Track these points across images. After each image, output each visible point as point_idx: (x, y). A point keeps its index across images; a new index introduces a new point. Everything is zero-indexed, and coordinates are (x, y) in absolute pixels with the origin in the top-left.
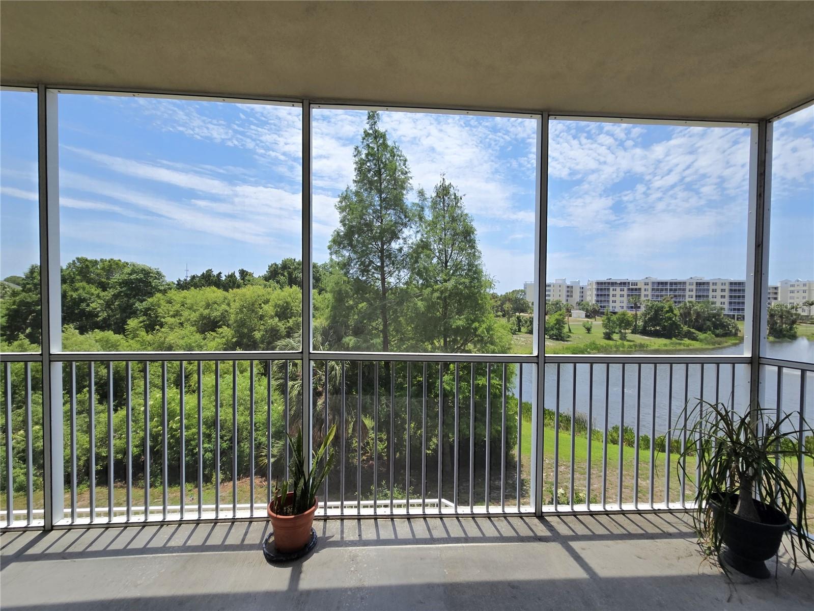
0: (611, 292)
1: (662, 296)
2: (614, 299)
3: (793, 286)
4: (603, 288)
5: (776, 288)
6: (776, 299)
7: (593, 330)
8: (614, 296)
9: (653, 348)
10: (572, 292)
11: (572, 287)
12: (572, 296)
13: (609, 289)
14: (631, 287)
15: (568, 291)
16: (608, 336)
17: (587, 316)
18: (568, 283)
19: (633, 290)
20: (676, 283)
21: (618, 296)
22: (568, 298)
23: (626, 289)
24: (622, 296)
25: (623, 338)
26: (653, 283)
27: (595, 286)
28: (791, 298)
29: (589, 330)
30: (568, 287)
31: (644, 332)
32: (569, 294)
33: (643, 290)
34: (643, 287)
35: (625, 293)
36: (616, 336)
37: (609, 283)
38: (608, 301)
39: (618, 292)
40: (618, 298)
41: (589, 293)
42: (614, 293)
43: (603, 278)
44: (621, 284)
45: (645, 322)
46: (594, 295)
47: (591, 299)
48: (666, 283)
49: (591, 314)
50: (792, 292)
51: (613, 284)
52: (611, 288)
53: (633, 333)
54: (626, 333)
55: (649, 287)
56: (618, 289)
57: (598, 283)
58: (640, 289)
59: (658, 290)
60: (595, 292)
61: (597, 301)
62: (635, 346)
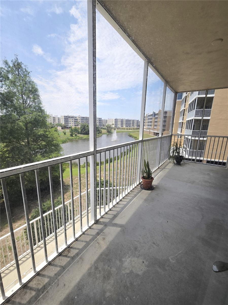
0: (69, 120)
1: (83, 122)
2: (70, 122)
3: (110, 120)
4: (67, 118)
5: (107, 120)
6: (107, 123)
7: (66, 133)
8: (70, 121)
9: (84, 138)
10: (55, 119)
11: (55, 117)
12: (55, 121)
13: (68, 119)
14: (75, 118)
15: (53, 119)
16: (72, 135)
17: (62, 129)
18: (53, 116)
19: (76, 119)
20: (87, 118)
21: (71, 121)
22: (54, 122)
23: (73, 119)
24: (72, 121)
25: (76, 135)
26: (81, 117)
27: (63, 118)
28: (110, 123)
29: (65, 134)
30: (53, 117)
31: (81, 134)
32: (54, 120)
33: (78, 120)
34: (78, 119)
35: (73, 120)
36: (74, 135)
37: (68, 117)
38: (68, 123)
39: (71, 120)
40: (71, 122)
41: (62, 120)
42: (70, 120)
43: (66, 115)
44: (72, 117)
45: (81, 130)
46: (63, 121)
47: (63, 122)
48: (84, 118)
49: (64, 127)
50: (110, 121)
51: (69, 117)
52: (69, 119)
53: (78, 134)
54: (76, 134)
55: (80, 119)
56: (71, 119)
57: (65, 117)
58: (77, 119)
59: (82, 120)
60: (64, 120)
61: (65, 123)
62: (80, 138)
